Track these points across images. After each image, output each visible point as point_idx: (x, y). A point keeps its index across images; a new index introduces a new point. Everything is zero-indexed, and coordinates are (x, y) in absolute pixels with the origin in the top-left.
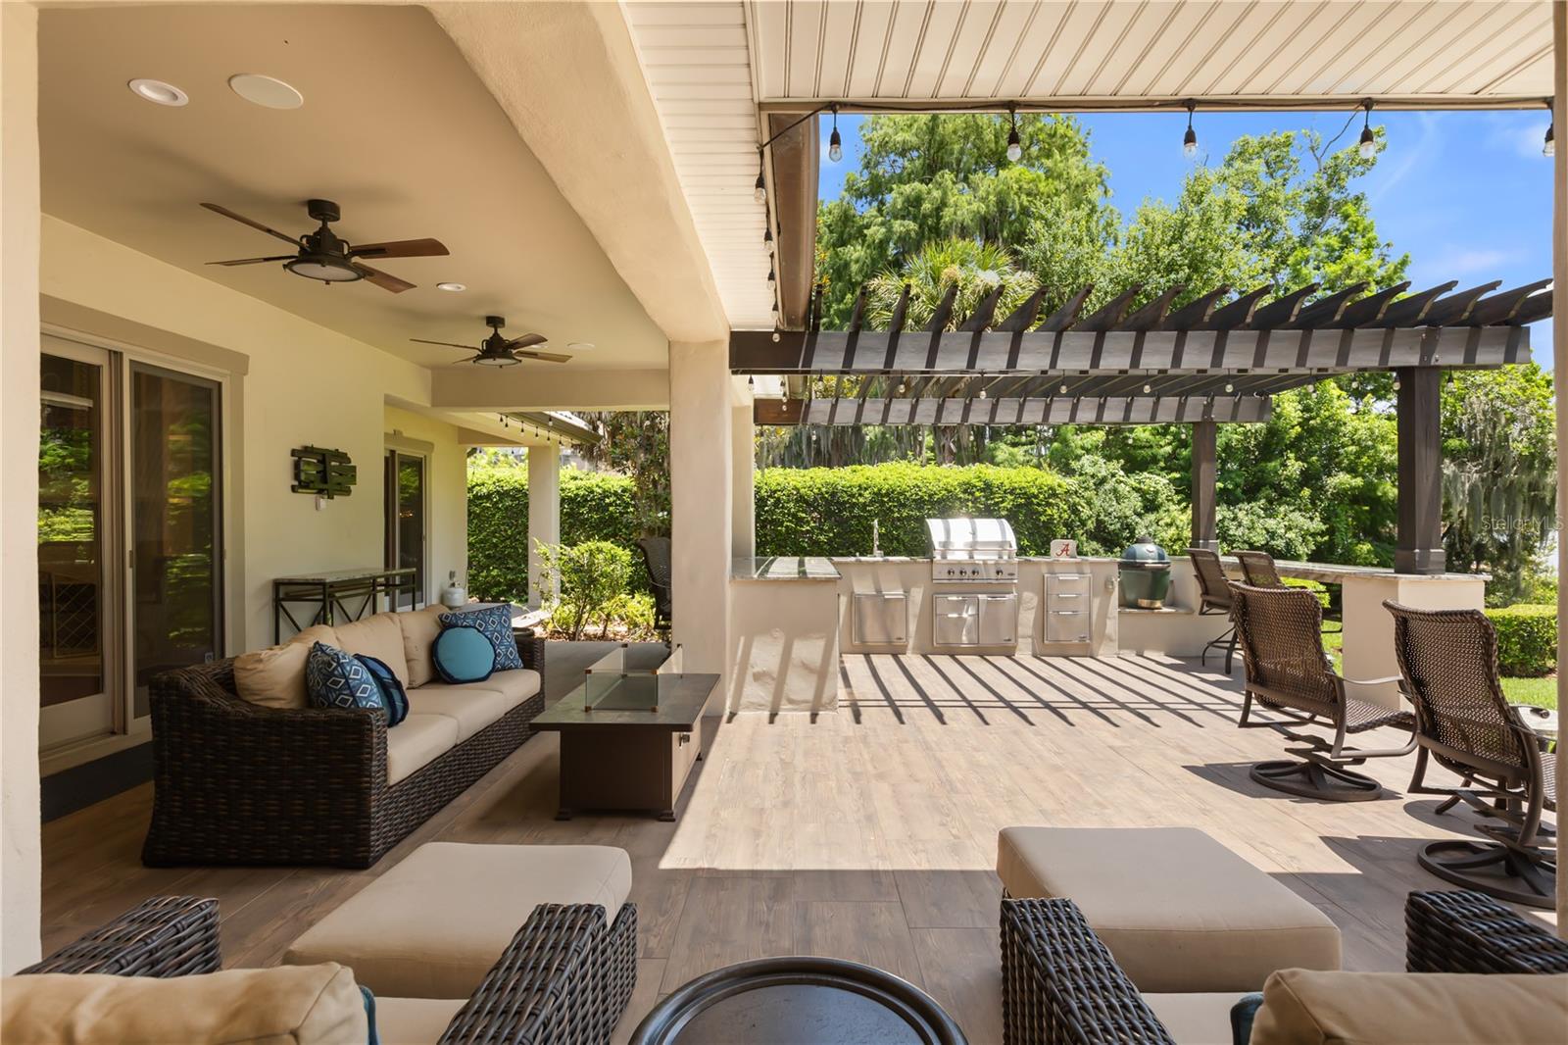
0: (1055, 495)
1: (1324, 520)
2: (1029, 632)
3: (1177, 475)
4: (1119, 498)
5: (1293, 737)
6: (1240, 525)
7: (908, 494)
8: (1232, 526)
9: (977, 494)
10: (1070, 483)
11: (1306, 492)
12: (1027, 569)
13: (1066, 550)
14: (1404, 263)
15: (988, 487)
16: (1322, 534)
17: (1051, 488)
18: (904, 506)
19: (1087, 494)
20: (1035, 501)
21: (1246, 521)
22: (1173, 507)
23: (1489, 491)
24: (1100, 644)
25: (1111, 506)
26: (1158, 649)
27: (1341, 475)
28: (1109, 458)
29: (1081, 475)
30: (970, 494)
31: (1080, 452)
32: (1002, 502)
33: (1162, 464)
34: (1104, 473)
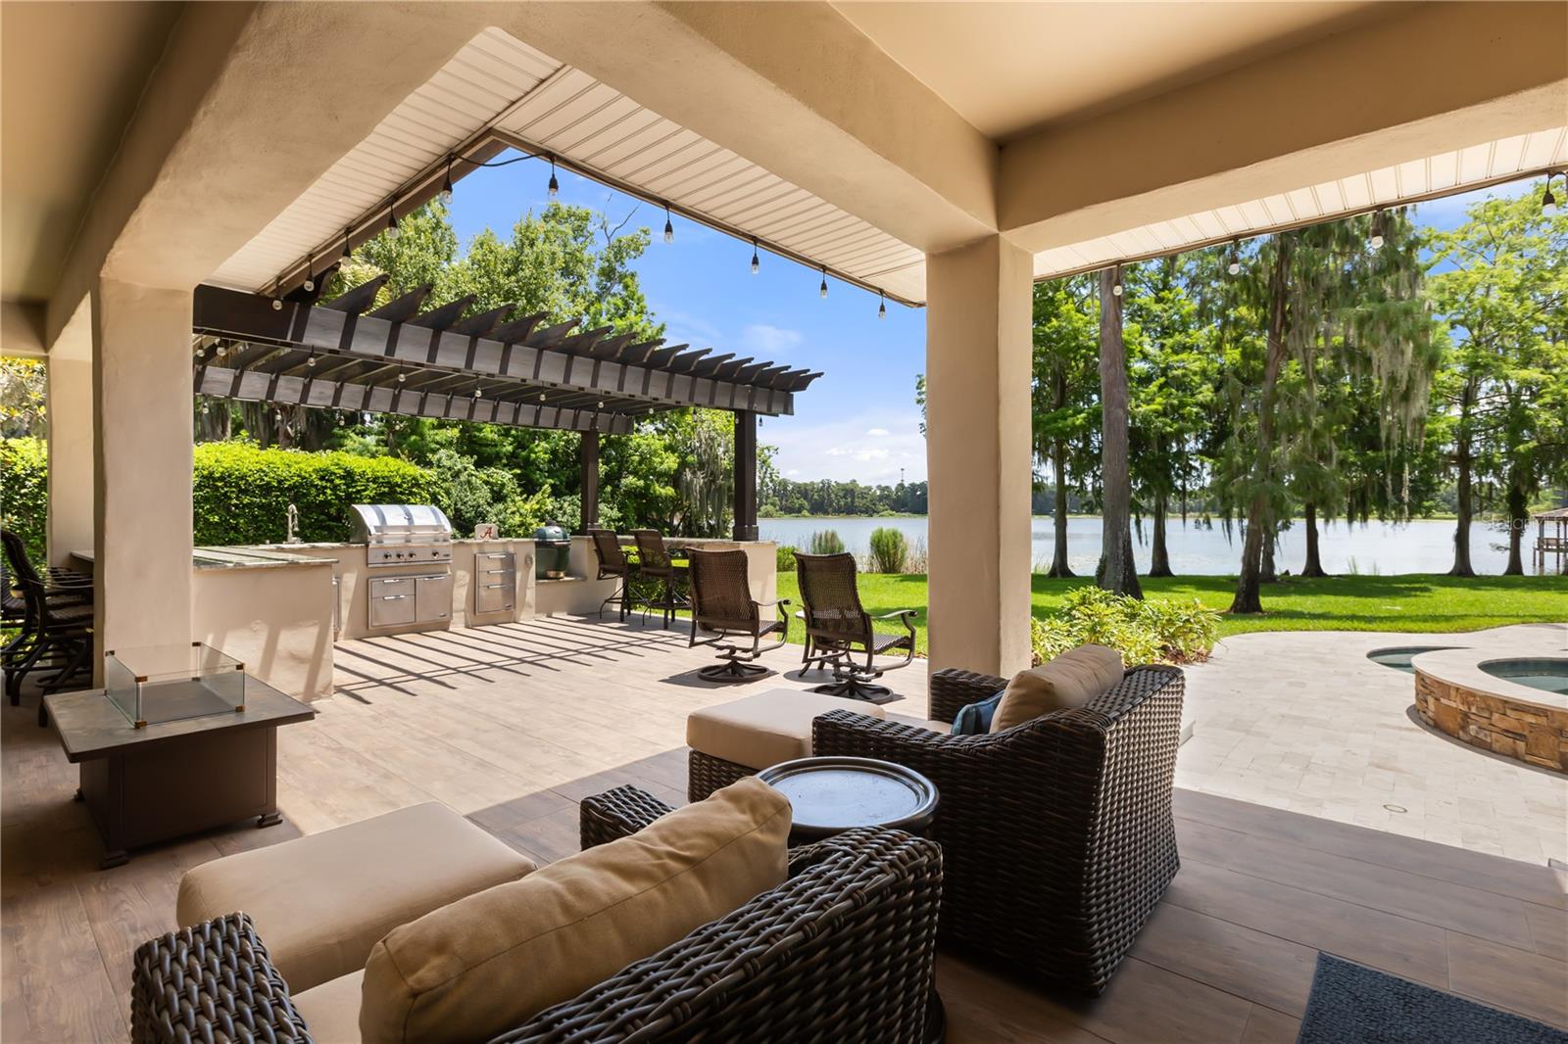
0: (418, 485)
1: (620, 510)
2: (463, 606)
3: (519, 471)
4: (473, 488)
5: (721, 648)
6: (564, 513)
7: (250, 480)
8: (559, 514)
9: (337, 481)
10: (431, 474)
11: (609, 489)
12: (462, 549)
13: (489, 532)
14: (662, 329)
15: (349, 475)
16: (619, 520)
17: (413, 479)
18: (245, 492)
19: (444, 485)
20: (398, 490)
21: (569, 510)
22: (518, 498)
23: (709, 491)
24: (521, 611)
25: (466, 496)
26: (561, 611)
27: (631, 477)
28: (462, 454)
29: (439, 467)
30: (327, 481)
31: (433, 446)
32: (365, 490)
33: (504, 461)
34: (459, 466)
